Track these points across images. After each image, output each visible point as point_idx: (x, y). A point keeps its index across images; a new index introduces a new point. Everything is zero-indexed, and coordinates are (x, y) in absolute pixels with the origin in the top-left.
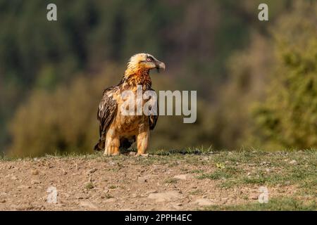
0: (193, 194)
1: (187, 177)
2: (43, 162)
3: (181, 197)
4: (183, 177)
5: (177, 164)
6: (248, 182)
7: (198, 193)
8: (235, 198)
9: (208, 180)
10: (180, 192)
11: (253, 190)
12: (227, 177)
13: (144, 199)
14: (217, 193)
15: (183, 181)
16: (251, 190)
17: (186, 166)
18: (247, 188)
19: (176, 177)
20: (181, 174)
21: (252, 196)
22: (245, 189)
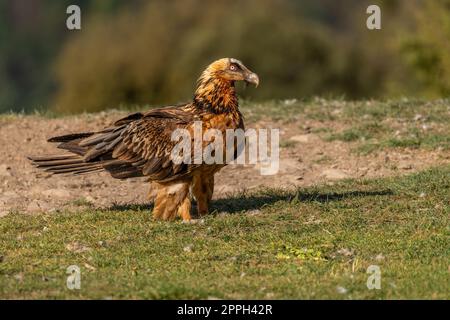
0: (318, 162)
1: (309, 139)
2: (103, 119)
3: (301, 166)
4: (304, 138)
5: (295, 120)
6: (396, 144)
7: (325, 161)
8: (379, 168)
9: (340, 142)
10: (300, 161)
11: (404, 156)
12: (367, 138)
13: (249, 171)
14: (353, 162)
15: (304, 144)
16: (400, 156)
17: (307, 122)
18: (394, 154)
19: (293, 138)
20: (301, 134)
21: (403, 164)
22: (392, 155)
